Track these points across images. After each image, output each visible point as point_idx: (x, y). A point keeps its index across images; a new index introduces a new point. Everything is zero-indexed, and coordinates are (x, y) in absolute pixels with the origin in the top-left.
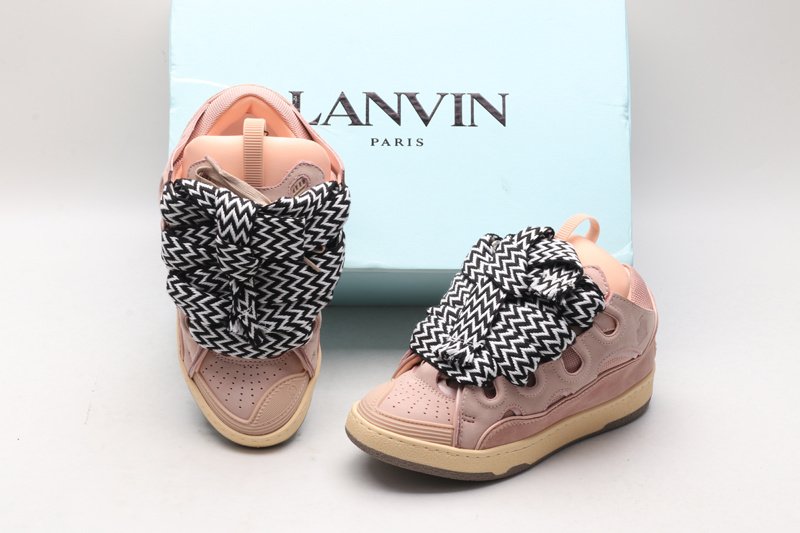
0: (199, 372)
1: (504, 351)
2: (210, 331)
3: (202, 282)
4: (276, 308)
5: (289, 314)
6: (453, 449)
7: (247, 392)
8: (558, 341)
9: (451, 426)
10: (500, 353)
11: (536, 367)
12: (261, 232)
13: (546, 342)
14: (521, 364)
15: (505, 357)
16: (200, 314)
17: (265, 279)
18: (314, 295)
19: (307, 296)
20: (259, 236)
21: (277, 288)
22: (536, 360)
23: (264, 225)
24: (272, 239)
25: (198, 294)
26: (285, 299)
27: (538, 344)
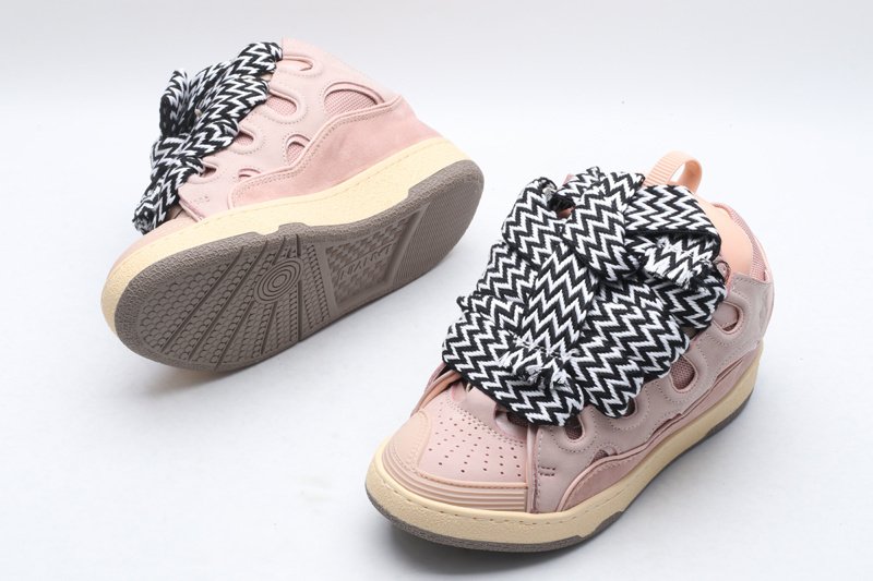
1: (592, 371)
6: (527, 515)
8: (668, 353)
9: (523, 484)
10: (587, 374)
11: (638, 391)
13: (652, 355)
14: (619, 389)
15: (595, 379)
22: (639, 381)
27: (640, 358)
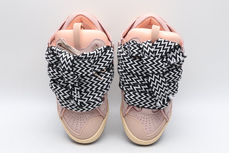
0: (63, 116)
2: (65, 101)
3: (61, 84)
4: (88, 93)
5: (92, 95)
7: (79, 124)
12: (76, 66)
16: (60, 95)
17: (83, 82)
18: (102, 88)
19: (99, 88)
20: (76, 68)
21: (88, 86)
23: (77, 63)
24: (81, 68)
25: (59, 88)
26: (91, 90)
